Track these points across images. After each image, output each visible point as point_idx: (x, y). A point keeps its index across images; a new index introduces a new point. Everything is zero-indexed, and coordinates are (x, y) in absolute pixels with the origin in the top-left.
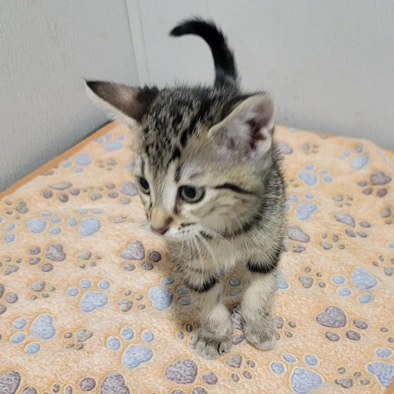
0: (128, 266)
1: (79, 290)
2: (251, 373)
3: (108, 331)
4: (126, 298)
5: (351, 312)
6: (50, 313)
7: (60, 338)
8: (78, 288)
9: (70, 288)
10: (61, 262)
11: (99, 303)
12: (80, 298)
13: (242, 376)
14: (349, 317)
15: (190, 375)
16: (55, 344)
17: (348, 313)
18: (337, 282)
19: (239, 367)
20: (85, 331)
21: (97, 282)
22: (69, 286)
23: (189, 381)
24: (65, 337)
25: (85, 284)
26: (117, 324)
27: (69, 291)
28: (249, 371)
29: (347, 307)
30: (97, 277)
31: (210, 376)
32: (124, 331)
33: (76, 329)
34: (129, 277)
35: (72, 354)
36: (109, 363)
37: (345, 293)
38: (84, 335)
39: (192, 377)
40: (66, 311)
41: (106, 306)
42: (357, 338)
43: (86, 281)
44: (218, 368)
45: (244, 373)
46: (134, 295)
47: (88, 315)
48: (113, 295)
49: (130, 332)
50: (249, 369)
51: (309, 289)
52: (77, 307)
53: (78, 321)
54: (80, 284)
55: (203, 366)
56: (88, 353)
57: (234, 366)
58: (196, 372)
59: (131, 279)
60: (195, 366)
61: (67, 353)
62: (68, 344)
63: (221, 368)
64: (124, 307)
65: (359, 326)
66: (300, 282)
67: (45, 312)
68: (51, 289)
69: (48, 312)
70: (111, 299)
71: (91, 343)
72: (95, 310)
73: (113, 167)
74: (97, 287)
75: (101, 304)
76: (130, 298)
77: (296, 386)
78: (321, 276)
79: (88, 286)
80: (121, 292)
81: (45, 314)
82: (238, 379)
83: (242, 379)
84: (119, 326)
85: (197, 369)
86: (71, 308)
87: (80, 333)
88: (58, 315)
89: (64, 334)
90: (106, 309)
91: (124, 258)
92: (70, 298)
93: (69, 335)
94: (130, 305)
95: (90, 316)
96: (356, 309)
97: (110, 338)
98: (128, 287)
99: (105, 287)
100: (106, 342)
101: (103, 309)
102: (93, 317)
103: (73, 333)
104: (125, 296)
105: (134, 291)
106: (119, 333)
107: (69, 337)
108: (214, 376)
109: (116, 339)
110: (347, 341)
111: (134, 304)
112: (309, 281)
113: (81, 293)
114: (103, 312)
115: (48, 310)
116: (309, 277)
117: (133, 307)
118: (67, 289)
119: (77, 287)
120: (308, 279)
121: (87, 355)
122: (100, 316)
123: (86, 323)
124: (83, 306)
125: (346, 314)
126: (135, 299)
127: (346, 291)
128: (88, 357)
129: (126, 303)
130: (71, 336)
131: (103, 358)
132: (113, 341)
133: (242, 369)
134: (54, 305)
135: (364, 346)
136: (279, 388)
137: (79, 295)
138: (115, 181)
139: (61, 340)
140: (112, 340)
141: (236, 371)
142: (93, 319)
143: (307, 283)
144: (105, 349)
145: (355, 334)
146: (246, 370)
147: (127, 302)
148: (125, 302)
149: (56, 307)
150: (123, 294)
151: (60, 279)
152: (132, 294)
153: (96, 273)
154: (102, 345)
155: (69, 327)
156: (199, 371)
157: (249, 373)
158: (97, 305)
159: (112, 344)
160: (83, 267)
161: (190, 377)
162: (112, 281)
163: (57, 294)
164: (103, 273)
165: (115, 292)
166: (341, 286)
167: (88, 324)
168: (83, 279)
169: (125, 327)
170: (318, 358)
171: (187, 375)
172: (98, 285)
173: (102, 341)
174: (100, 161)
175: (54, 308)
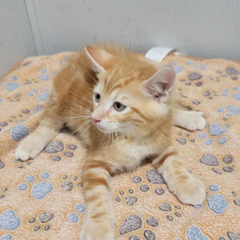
0: (55, 158)
1: (27, 185)
2: (180, 213)
3: (65, 210)
4: (65, 181)
5: (219, 154)
6: (11, 208)
7: (26, 224)
8: (26, 183)
9: (18, 185)
10: (2, 169)
11: (47, 190)
12: (30, 190)
13: (175, 216)
14: (218, 158)
15: (137, 223)
16: (24, 231)
17: (217, 155)
18: (201, 136)
19: (170, 210)
20: (45, 213)
21: (38, 175)
22: (18, 183)
23: (138, 227)
24: (30, 222)
25: (29, 179)
26: (70, 203)
27: (19, 187)
28: (178, 212)
29: (215, 152)
30: (36, 172)
31: (152, 220)
32: (77, 207)
33: (36, 214)
34: (60, 165)
35: (43, 235)
36: (74, 234)
37: (209, 143)
38: (46, 217)
39: (139, 224)
40: (23, 203)
41: (53, 190)
42: (231, 170)
43: (29, 176)
44: (156, 213)
45: (176, 214)
46: (70, 177)
47: (42, 201)
48: (55, 181)
49: (81, 206)
50: (178, 211)
51: (186, 144)
52: (31, 197)
53: (37, 207)
54: (25, 180)
55: (144, 215)
56: (55, 230)
57: (166, 210)
58: (141, 220)
59: (62, 166)
60: (138, 217)
61: (38, 235)
62: (34, 227)
63: (157, 213)
64: (67, 187)
65: (228, 162)
66: (178, 142)
67: (6, 209)
68: (4, 189)
69: (9, 208)
70: (54, 185)
71: (55, 223)
72: (46, 196)
73: (20, 98)
74: (40, 179)
75: (49, 190)
76: (68, 180)
77: (213, 208)
78: (190, 136)
79: (32, 180)
80: (60, 177)
81: (6, 210)
82: (172, 218)
83: (176, 218)
84: (72, 205)
85: (140, 218)
86: (26, 199)
87: (41, 216)
88: (18, 208)
89: (28, 220)
90: (55, 193)
91: (49, 153)
92: (23, 192)
93: (33, 220)
94: (71, 185)
95: (44, 201)
96: (221, 150)
97: (68, 215)
98: (63, 172)
99: (46, 177)
100: (66, 218)
101: (52, 193)
102: (47, 201)
103: (36, 218)
104: (64, 180)
105: (69, 174)
106: (73, 209)
107: (33, 222)
108: (155, 220)
109: (73, 215)
110: (227, 175)
111: (73, 184)
112: (183, 140)
113: (30, 186)
114: (53, 195)
115: (8, 206)
116: (183, 138)
117: (74, 186)
118: (16, 186)
119: (24, 183)
120: (183, 139)
121: (55, 232)
122: (52, 199)
123: (44, 207)
124: (35, 196)
125: (216, 156)
126: (73, 180)
127: (209, 141)
128: (57, 233)
129: (68, 185)
130: (34, 220)
131: (68, 231)
132: (72, 216)
133: (173, 211)
134: (12, 201)
135: (238, 174)
136: (203, 213)
137: (28, 188)
138: (27, 107)
139: (28, 226)
140: (70, 216)
141: (169, 213)
142: (48, 203)
143: (183, 141)
144: (68, 223)
145: (228, 168)
146: (176, 211)
147: (68, 183)
148: (66, 184)
149: (14, 202)
150: (62, 178)
151: (8, 180)
152: (68, 177)
153: (34, 169)
154: (64, 221)
155: (30, 214)
156: (142, 219)
157: (179, 213)
158: (46, 192)
159: (72, 219)
160: (22, 167)
161: (138, 224)
162: (49, 171)
163: (11, 193)
164: (39, 167)
165: (56, 179)
166: (205, 139)
167: (45, 207)
168: (26, 176)
169: (77, 204)
170: (218, 185)
171: (135, 224)
172: (40, 176)
173: (64, 218)
174: (9, 98)
175: (13, 203)
